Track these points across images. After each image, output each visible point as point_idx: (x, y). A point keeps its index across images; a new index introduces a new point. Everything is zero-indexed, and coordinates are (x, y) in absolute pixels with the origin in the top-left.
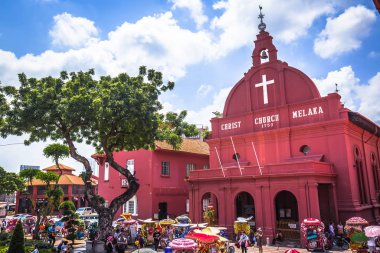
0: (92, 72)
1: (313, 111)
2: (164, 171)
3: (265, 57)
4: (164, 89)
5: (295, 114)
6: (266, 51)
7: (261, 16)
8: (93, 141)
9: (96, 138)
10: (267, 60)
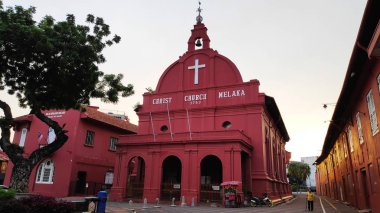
0: (33, 10)
1: (236, 93)
2: (88, 140)
3: (199, 45)
4: (109, 43)
5: (220, 95)
6: (201, 40)
7: (199, 10)
8: (17, 92)
9: (21, 89)
10: (201, 48)
